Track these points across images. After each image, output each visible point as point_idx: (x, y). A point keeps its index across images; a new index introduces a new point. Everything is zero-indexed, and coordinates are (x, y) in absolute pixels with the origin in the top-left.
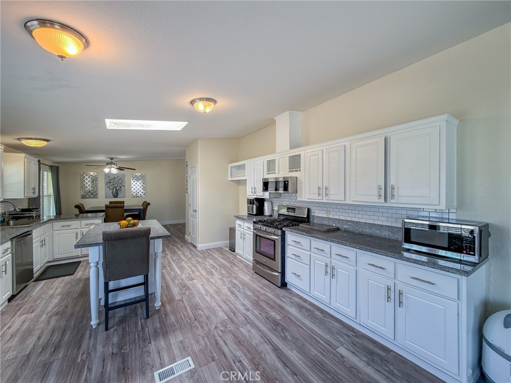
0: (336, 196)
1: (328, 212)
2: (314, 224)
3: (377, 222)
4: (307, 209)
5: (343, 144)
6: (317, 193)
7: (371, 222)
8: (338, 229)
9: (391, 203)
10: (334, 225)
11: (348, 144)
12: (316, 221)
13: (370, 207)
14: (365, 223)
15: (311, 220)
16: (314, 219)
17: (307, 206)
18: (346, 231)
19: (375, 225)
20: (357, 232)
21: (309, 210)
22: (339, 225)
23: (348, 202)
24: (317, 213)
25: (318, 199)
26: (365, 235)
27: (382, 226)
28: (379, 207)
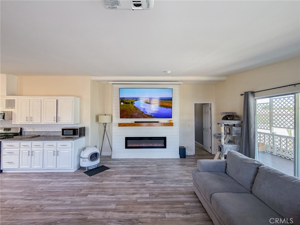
0: (36, 121)
1: (34, 129)
2: (25, 135)
3: (57, 130)
4: (20, 128)
5: (40, 99)
6: (26, 120)
7: (55, 130)
8: (39, 136)
9: (59, 123)
10: (37, 134)
11: (42, 99)
12: (26, 134)
13: (51, 125)
14: (52, 132)
15: (23, 134)
16: (25, 133)
17: (20, 127)
18: (43, 136)
19: (56, 131)
20: (49, 135)
21: (21, 129)
22: (40, 134)
23: (42, 123)
24: (26, 130)
25: (27, 123)
26: (52, 136)
27: (58, 131)
28: (54, 125)
